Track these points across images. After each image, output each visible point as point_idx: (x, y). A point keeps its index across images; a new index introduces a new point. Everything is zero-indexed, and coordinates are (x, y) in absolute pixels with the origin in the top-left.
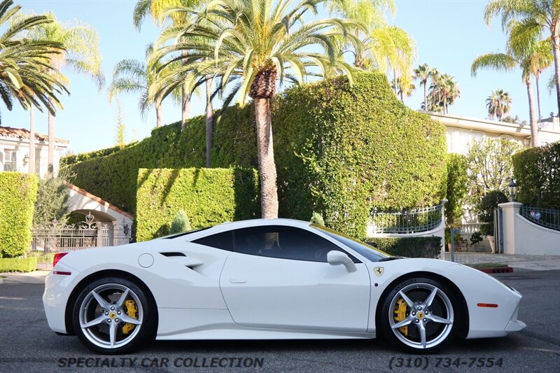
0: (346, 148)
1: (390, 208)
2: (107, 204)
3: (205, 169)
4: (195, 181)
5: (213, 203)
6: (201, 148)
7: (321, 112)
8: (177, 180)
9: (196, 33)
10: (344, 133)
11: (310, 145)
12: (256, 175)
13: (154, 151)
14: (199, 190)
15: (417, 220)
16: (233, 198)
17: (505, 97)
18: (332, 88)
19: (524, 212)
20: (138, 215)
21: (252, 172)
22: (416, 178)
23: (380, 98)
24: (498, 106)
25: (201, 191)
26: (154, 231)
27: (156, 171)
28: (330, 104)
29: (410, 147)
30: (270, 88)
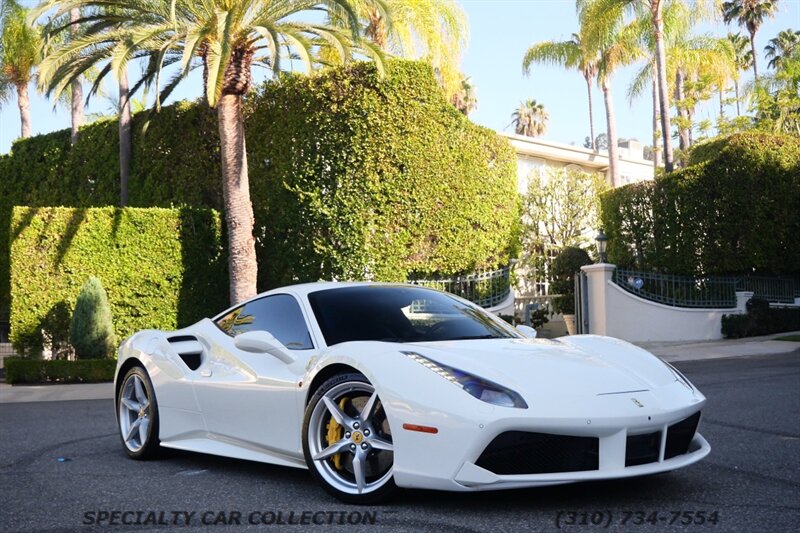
0: (370, 177)
1: (437, 271)
3: (131, 209)
4: (115, 229)
5: (145, 266)
7: (329, 120)
8: (83, 226)
10: (367, 154)
11: (311, 173)
12: (218, 220)
13: (19, 178)
14: (121, 243)
15: (477, 291)
16: (179, 258)
17: (539, 110)
18: (346, 82)
19: (619, 277)
20: (14, 286)
21: (209, 219)
22: (476, 225)
23: (422, 101)
24: (529, 125)
25: (124, 246)
26: (43, 312)
27: (44, 211)
28: (344, 107)
29: (467, 178)
30: (243, 78)
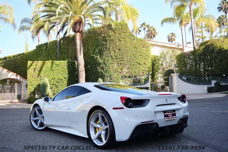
0: (111, 52)
1: (129, 76)
2: (19, 76)
3: (56, 61)
4: (52, 66)
5: (59, 75)
6: (55, 53)
7: (102, 38)
8: (44, 66)
9: (50, 5)
10: (111, 46)
11: (98, 51)
12: (76, 63)
13: (37, 54)
15: (140, 81)
16: (67, 73)
17: (174, 35)
18: (106, 29)
19: (180, 77)
20: (28, 80)
22: (139, 64)
23: (125, 33)
24: (171, 39)
25: (54, 70)
26: (35, 86)
28: (105, 35)
29: (137, 52)
30: (81, 29)
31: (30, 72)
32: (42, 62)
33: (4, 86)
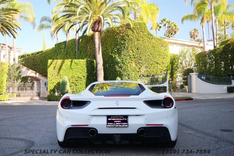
0: (130, 52)
1: (147, 75)
2: (38, 74)
3: (75, 60)
4: (71, 65)
5: (78, 73)
6: (74, 52)
7: (120, 37)
8: (64, 64)
9: (70, 5)
10: (129, 46)
11: (116, 51)
12: (95, 62)
13: (56, 53)
14: (73, 68)
15: (158, 80)
16: (86, 71)
17: (196, 31)
18: (124, 28)
19: (199, 76)
20: (48, 78)
21: (93, 61)
22: (157, 63)
23: (143, 32)
24: (194, 35)
26: (55, 84)
27: (55, 61)
28: (124, 34)
29: (155, 51)
30: (100, 28)
31: (50, 70)
32: (62, 60)
33: (26, 84)
